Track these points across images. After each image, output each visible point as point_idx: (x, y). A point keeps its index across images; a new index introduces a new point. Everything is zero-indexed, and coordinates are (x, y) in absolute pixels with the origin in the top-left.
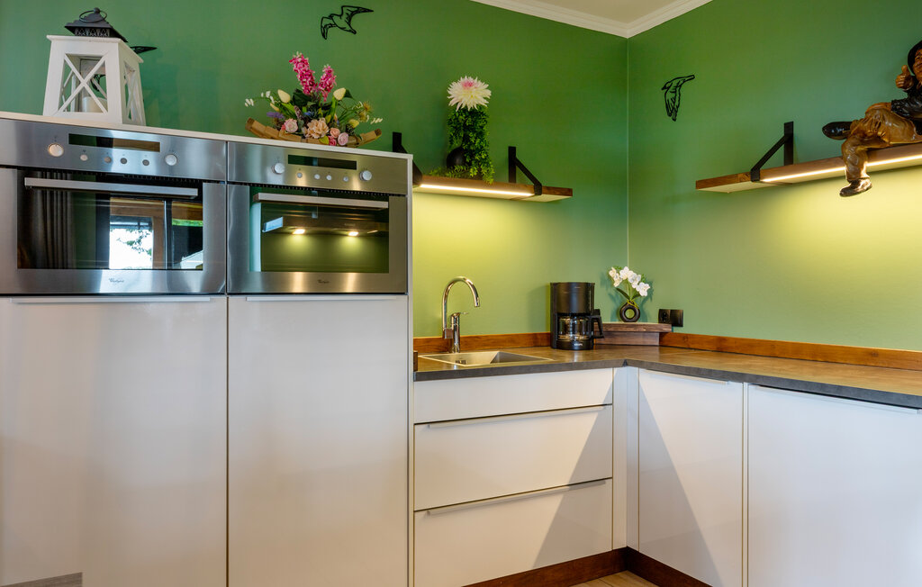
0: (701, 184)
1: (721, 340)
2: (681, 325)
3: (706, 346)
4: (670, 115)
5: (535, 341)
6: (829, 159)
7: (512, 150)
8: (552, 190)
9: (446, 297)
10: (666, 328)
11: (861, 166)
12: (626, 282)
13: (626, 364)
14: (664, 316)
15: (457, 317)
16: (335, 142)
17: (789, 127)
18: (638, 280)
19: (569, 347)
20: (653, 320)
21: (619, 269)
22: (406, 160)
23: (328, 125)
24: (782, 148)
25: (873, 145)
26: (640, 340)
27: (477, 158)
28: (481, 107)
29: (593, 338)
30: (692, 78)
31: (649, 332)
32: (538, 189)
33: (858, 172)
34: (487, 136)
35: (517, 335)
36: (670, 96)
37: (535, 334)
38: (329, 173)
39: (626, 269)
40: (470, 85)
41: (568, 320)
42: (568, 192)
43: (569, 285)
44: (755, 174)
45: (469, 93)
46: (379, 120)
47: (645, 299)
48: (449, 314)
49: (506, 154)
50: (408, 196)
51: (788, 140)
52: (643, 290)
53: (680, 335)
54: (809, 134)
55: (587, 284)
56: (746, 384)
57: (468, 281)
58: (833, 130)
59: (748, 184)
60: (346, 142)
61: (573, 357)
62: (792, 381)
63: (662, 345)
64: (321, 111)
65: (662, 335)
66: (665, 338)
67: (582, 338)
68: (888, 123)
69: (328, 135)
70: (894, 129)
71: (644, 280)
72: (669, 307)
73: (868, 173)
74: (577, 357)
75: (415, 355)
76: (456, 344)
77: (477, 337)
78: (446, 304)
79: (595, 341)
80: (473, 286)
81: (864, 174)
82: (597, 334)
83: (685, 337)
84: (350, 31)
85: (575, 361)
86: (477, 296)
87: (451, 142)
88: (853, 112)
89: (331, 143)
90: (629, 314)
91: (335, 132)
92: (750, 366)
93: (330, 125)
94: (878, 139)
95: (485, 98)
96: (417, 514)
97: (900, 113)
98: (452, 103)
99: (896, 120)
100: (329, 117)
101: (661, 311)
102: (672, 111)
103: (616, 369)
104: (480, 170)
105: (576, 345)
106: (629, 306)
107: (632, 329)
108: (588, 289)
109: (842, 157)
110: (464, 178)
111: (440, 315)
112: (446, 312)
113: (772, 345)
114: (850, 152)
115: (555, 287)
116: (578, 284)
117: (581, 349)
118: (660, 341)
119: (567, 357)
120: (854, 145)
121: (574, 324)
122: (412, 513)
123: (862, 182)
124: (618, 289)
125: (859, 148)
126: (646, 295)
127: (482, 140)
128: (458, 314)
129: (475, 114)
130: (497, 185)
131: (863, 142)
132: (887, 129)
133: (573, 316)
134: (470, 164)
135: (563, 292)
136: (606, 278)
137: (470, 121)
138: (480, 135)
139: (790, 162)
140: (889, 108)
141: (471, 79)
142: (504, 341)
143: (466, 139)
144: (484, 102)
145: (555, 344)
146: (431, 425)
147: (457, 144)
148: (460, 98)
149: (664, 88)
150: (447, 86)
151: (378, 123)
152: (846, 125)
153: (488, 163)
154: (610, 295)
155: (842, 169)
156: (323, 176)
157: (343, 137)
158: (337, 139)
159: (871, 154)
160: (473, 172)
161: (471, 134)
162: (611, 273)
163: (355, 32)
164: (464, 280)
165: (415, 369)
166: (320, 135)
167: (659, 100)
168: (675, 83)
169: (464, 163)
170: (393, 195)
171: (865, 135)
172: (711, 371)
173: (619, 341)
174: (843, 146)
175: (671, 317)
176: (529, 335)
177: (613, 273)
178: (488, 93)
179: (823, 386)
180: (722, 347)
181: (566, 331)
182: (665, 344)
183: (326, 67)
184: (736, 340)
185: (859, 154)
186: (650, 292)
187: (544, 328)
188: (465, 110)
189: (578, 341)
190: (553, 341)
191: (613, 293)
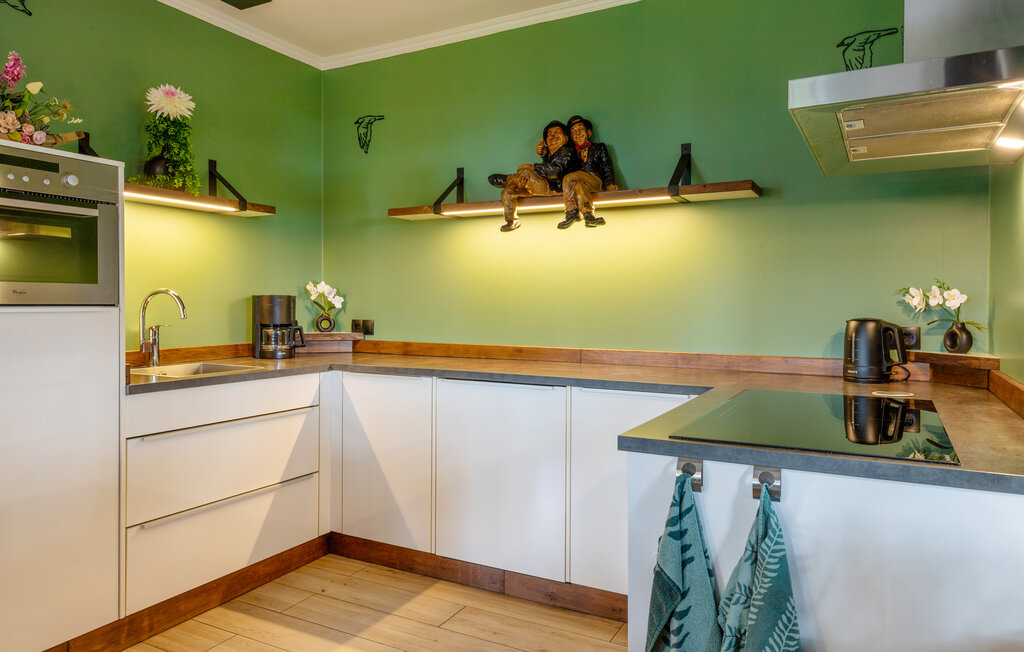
0: (393, 212)
1: (407, 345)
2: (372, 333)
3: (394, 351)
4: (362, 148)
5: (236, 352)
6: (492, 202)
7: (212, 164)
8: (256, 207)
9: (144, 308)
10: (359, 336)
11: (514, 210)
12: (322, 295)
13: (331, 368)
14: (356, 326)
15: (156, 330)
16: (30, 140)
17: (460, 171)
18: (334, 294)
19: (273, 356)
20: (346, 329)
21: (316, 283)
22: (117, 168)
23: (19, 119)
24: (455, 190)
25: (521, 195)
26: (335, 348)
27: (181, 169)
28: (183, 117)
29: (295, 347)
30: (382, 118)
31: (344, 340)
32: (243, 204)
33: (513, 214)
34: (191, 148)
35: (218, 347)
36: (362, 131)
37: (236, 345)
38: (26, 174)
39: (323, 283)
40: (173, 94)
41: (271, 331)
42: (272, 210)
43: (272, 298)
44: (437, 207)
45: (170, 102)
46: (79, 121)
47: (340, 310)
48: (147, 327)
49: (206, 168)
50: (119, 205)
51: (460, 182)
52: (338, 302)
53: (371, 341)
54: (477, 179)
55: (289, 297)
56: (434, 378)
57: (171, 292)
58: (497, 179)
59: (431, 216)
60: (44, 140)
61: (276, 366)
62: (470, 373)
63: (355, 352)
64: (8, 103)
65: (355, 342)
66: (358, 345)
67: (284, 347)
68: (532, 180)
69: (20, 130)
70: (536, 185)
71: (338, 294)
72: (361, 318)
73: (518, 214)
74: (280, 365)
75: (128, 368)
76: (155, 357)
77: (177, 350)
78: (143, 317)
79: (297, 350)
80: (178, 297)
81: (516, 216)
82: (300, 343)
83: (376, 344)
84: (23, 11)
85: (278, 368)
86: (184, 308)
87: (150, 149)
88: (509, 168)
89: (24, 141)
90: (325, 324)
91: (28, 129)
92: (435, 364)
93: (22, 119)
94: (525, 190)
95: (189, 110)
96: (129, 530)
97: (540, 174)
98: (152, 109)
99: (537, 178)
100: (20, 111)
101: (353, 321)
102: (364, 144)
103: (322, 374)
104: (184, 181)
105: (280, 354)
106: (326, 319)
107: (329, 338)
108: (290, 301)
109: (501, 201)
110: (167, 188)
111: (136, 327)
112: (144, 324)
113: (448, 347)
114: (507, 197)
115: (257, 301)
116: (281, 297)
117: (284, 358)
118: (353, 348)
119: (270, 365)
120: (509, 193)
121: (276, 335)
122: (122, 531)
123: (515, 222)
124: (315, 302)
125: (513, 196)
126: (340, 307)
127: (187, 152)
128: (158, 327)
129: (178, 124)
130: (201, 198)
131: (515, 192)
132: (531, 185)
133: (275, 326)
134: (173, 174)
135: (266, 305)
136: (303, 291)
137: (171, 131)
138: (183, 146)
139: (461, 200)
140: (533, 168)
141: (173, 89)
142: (206, 353)
143: (167, 148)
144: (187, 114)
145: (257, 353)
146: (145, 438)
147: (157, 152)
148: (162, 105)
149: (357, 122)
150: (146, 90)
151: (77, 123)
152: (504, 177)
153: (193, 175)
154: (307, 308)
155: (501, 210)
156: (18, 177)
157: (40, 136)
158: (31, 137)
159: (520, 201)
160: (178, 183)
161: (174, 145)
162: (308, 287)
163: (30, 14)
164: (166, 292)
165: (128, 383)
166: (9, 130)
167: (352, 133)
168: (367, 120)
169: (166, 172)
170: (101, 203)
171: (517, 187)
172: (407, 369)
173: (316, 349)
174: (502, 193)
175: (363, 327)
176: (230, 346)
177: (310, 287)
178: (192, 105)
179: (491, 375)
180: (407, 350)
181: (268, 342)
182: (358, 350)
183: (12, 55)
184: (419, 345)
185: (512, 201)
186: (344, 304)
187: (244, 338)
188: (167, 119)
189: (281, 350)
190: (255, 350)
191: (310, 306)
